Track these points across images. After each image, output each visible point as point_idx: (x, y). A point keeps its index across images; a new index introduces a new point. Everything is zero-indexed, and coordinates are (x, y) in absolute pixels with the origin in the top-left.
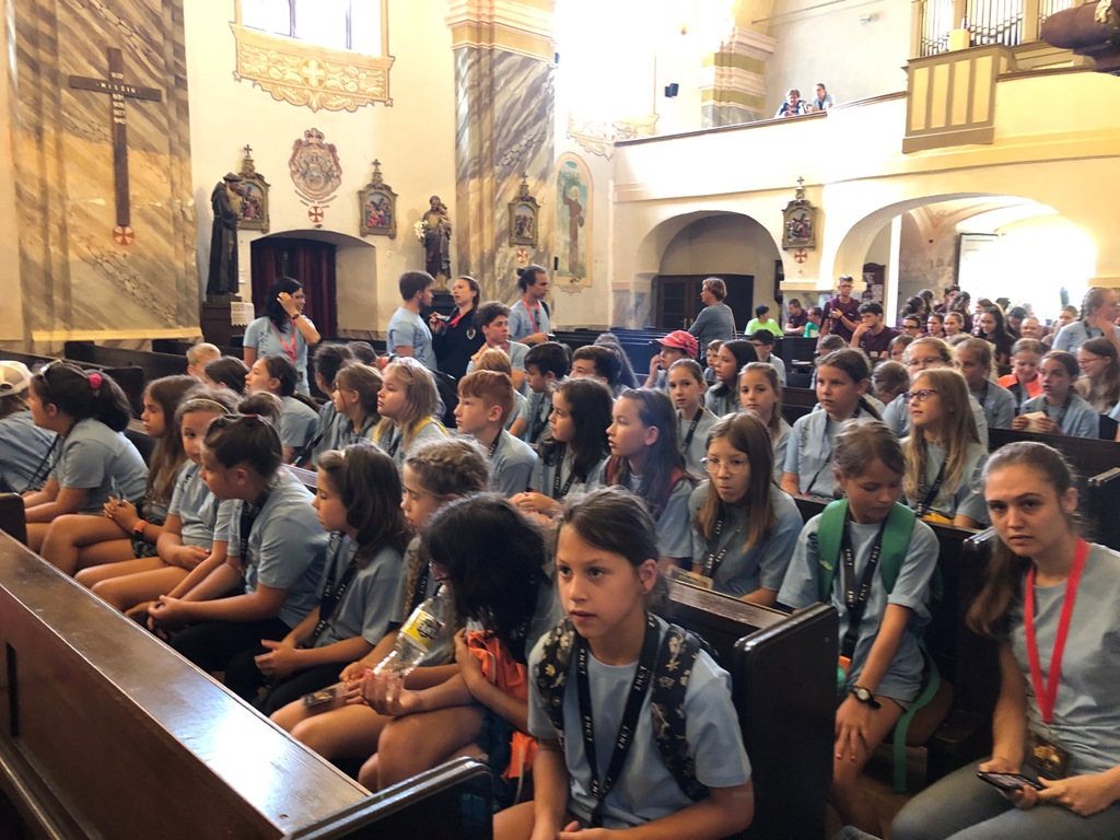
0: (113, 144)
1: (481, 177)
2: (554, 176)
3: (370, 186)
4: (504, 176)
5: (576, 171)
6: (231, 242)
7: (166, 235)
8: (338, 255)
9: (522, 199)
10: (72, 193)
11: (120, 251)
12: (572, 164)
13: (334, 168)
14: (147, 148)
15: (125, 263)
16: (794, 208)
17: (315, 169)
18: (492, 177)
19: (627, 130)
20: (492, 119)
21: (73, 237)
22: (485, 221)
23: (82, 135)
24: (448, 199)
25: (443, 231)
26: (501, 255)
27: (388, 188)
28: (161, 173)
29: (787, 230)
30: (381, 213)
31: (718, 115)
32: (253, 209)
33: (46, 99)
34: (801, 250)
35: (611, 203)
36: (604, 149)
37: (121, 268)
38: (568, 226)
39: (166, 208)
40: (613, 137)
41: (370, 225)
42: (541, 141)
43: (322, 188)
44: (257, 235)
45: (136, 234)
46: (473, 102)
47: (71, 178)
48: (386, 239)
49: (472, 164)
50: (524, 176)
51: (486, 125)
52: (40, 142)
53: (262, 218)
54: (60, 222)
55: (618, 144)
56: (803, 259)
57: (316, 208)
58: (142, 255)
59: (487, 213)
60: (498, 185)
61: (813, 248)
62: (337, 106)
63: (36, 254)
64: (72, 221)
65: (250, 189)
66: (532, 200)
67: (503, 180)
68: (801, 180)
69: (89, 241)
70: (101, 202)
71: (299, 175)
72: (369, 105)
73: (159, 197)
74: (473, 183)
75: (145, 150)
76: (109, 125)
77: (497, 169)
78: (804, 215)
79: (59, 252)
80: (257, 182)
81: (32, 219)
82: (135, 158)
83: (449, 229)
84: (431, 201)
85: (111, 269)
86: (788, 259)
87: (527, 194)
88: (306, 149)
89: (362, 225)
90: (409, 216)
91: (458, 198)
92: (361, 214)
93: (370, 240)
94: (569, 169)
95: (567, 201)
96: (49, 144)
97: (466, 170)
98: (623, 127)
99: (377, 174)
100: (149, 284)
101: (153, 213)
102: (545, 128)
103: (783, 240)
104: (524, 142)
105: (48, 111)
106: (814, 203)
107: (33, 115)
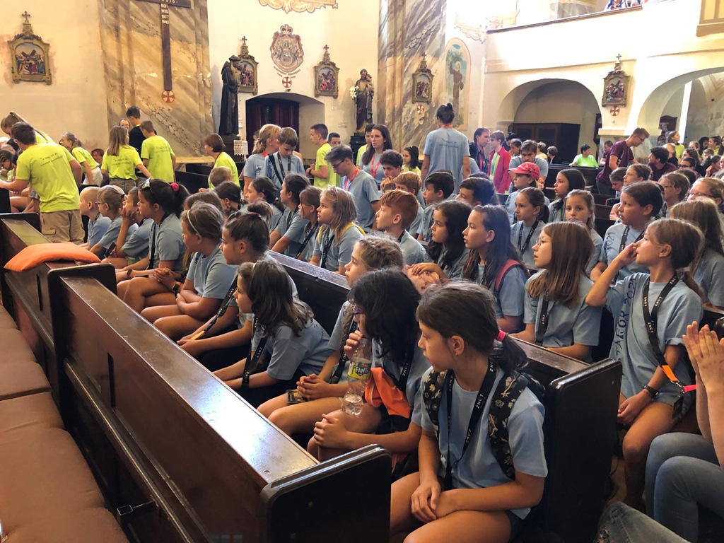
0: (162, 38)
1: (395, 56)
2: (444, 55)
3: (322, 63)
4: (410, 55)
5: (460, 51)
6: (234, 101)
7: (194, 96)
8: (300, 109)
9: (422, 71)
10: (138, 70)
11: (166, 107)
12: (457, 46)
13: (299, 51)
14: (182, 39)
15: (170, 115)
16: (612, 76)
17: (286, 52)
18: (402, 56)
19: (497, 22)
20: (404, 15)
21: (139, 98)
22: (397, 85)
23: (142, 31)
24: (373, 72)
25: (368, 93)
26: (406, 109)
27: (333, 64)
28: (191, 56)
29: (606, 92)
30: (329, 81)
31: (562, 10)
32: (247, 79)
33: (121, 8)
34: (615, 107)
35: (483, 73)
36: (479, 36)
37: (167, 118)
38: (452, 90)
39: (194, 79)
40: (486, 27)
41: (321, 89)
42: (436, 31)
43: (291, 65)
44: (250, 96)
45: (176, 96)
46: (391, 4)
47: (136, 60)
48: (332, 98)
49: (389, 46)
50: (424, 55)
51: (400, 21)
52: (118, 36)
53: (253, 85)
54: (130, 88)
55: (489, 32)
56: (617, 113)
57: (287, 78)
58: (179, 109)
59: (398, 80)
60: (406, 61)
61: (624, 105)
62: (301, 9)
63: (117, 110)
64: (137, 88)
65: (245, 66)
66: (429, 71)
67: (409, 58)
68: (619, 57)
69: (148, 100)
70: (154, 75)
71: (276, 56)
72: (322, 8)
73: (189, 71)
74: (389, 60)
75: (181, 40)
76: (159, 25)
77: (406, 50)
78: (619, 82)
80: (250, 61)
81: (114, 87)
82: (175, 46)
83: (373, 92)
84: (361, 73)
85: (161, 119)
86: (605, 114)
87: (425, 67)
88: (281, 39)
89: (316, 89)
90: (346, 83)
91: (379, 70)
92: (316, 83)
93: (321, 99)
94: (454, 50)
95: (452, 71)
96: (123, 38)
97: (385, 51)
98: (494, 20)
99: (326, 55)
100: (183, 128)
101: (186, 82)
102: (440, 22)
103: (603, 100)
104: (424, 32)
105: (122, 17)
106: (627, 73)
107: (113, 18)
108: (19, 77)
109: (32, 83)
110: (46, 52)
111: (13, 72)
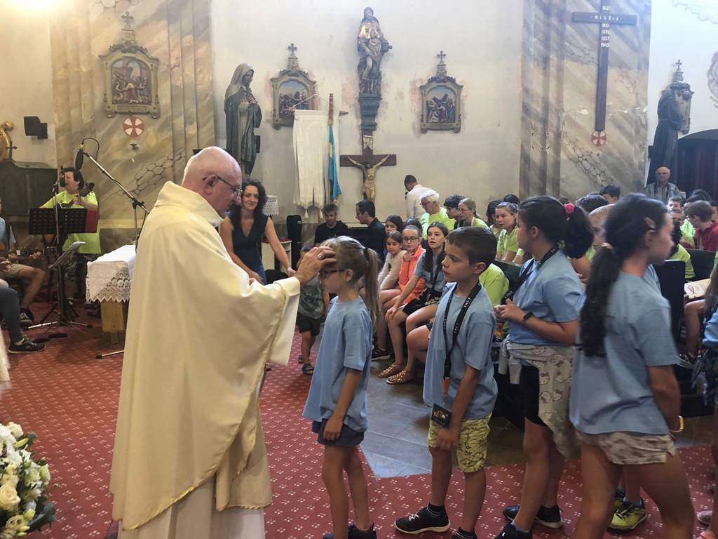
0: (598, 65)
7: (629, 137)
10: (566, 107)
11: (596, 151)
14: (621, 65)
15: (599, 162)
21: (565, 141)
23: (575, 59)
28: (629, 85)
33: (553, 35)
37: (595, 165)
39: (631, 114)
45: (607, 137)
47: (566, 95)
52: (545, 68)
54: (555, 130)
58: (610, 154)
63: (535, 156)
64: (565, 128)
69: (574, 143)
70: (585, 112)
71: (714, 83)
73: (627, 105)
75: (620, 67)
76: (596, 50)
79: (552, 154)
81: (535, 129)
82: (612, 74)
85: (588, 166)
96: (553, 70)
101: (620, 118)
105: (554, 44)
107: (541, 48)
108: (428, 125)
109: (440, 132)
110: (457, 96)
111: (422, 121)
